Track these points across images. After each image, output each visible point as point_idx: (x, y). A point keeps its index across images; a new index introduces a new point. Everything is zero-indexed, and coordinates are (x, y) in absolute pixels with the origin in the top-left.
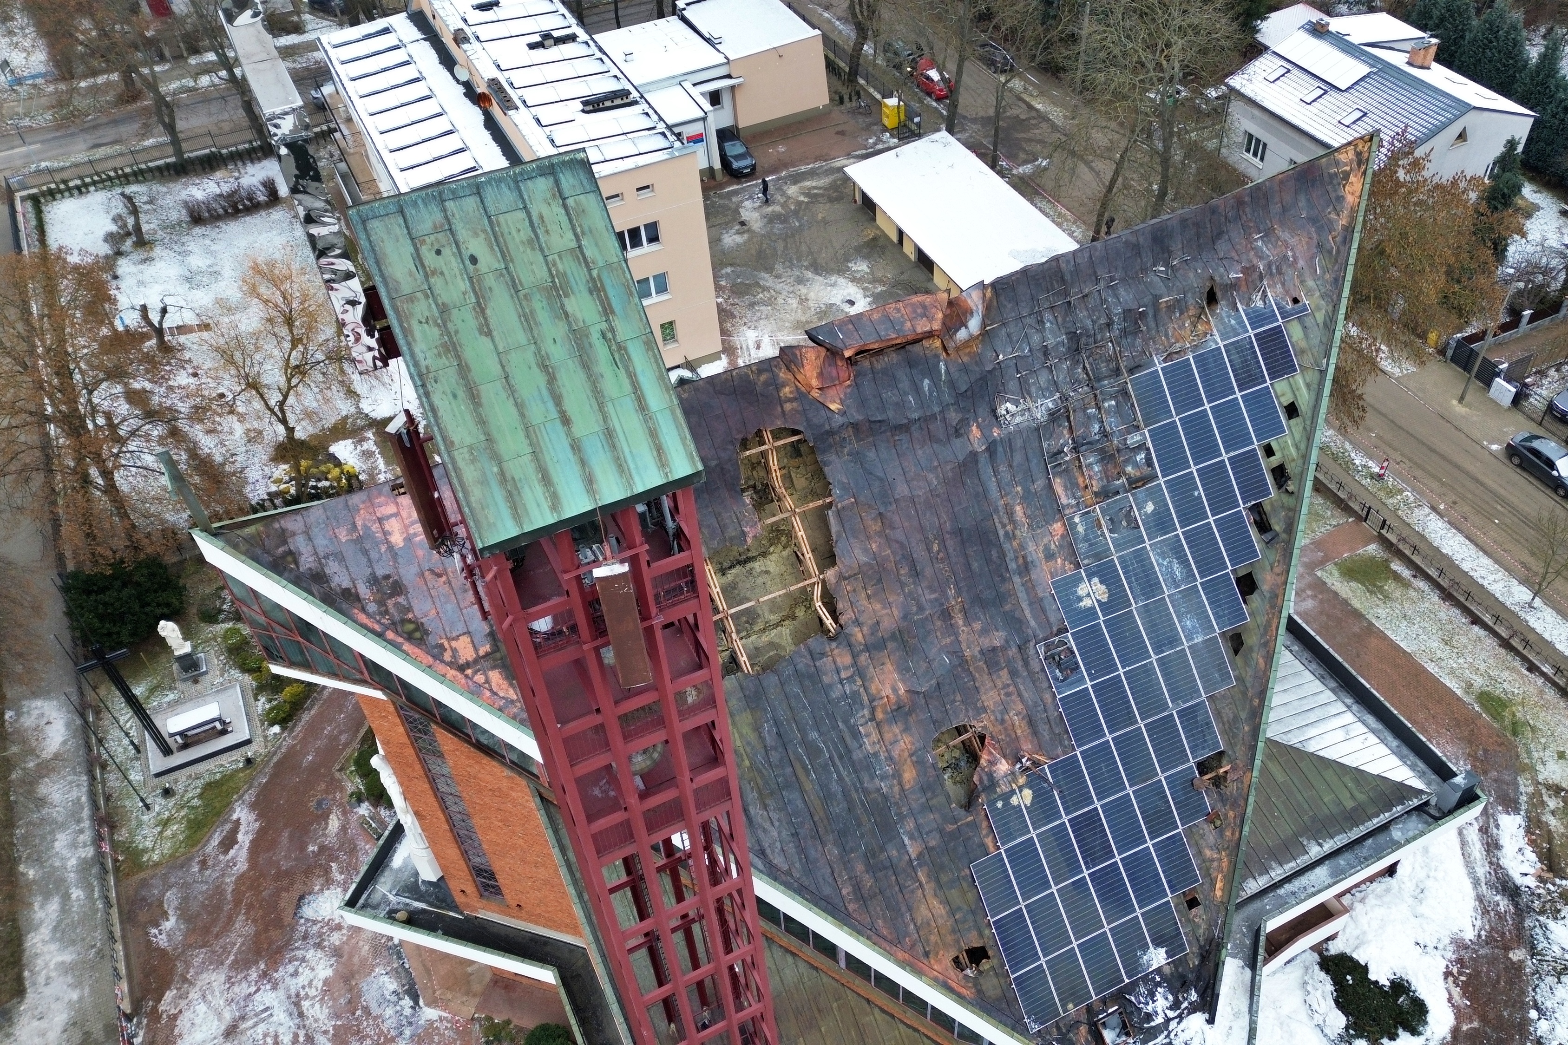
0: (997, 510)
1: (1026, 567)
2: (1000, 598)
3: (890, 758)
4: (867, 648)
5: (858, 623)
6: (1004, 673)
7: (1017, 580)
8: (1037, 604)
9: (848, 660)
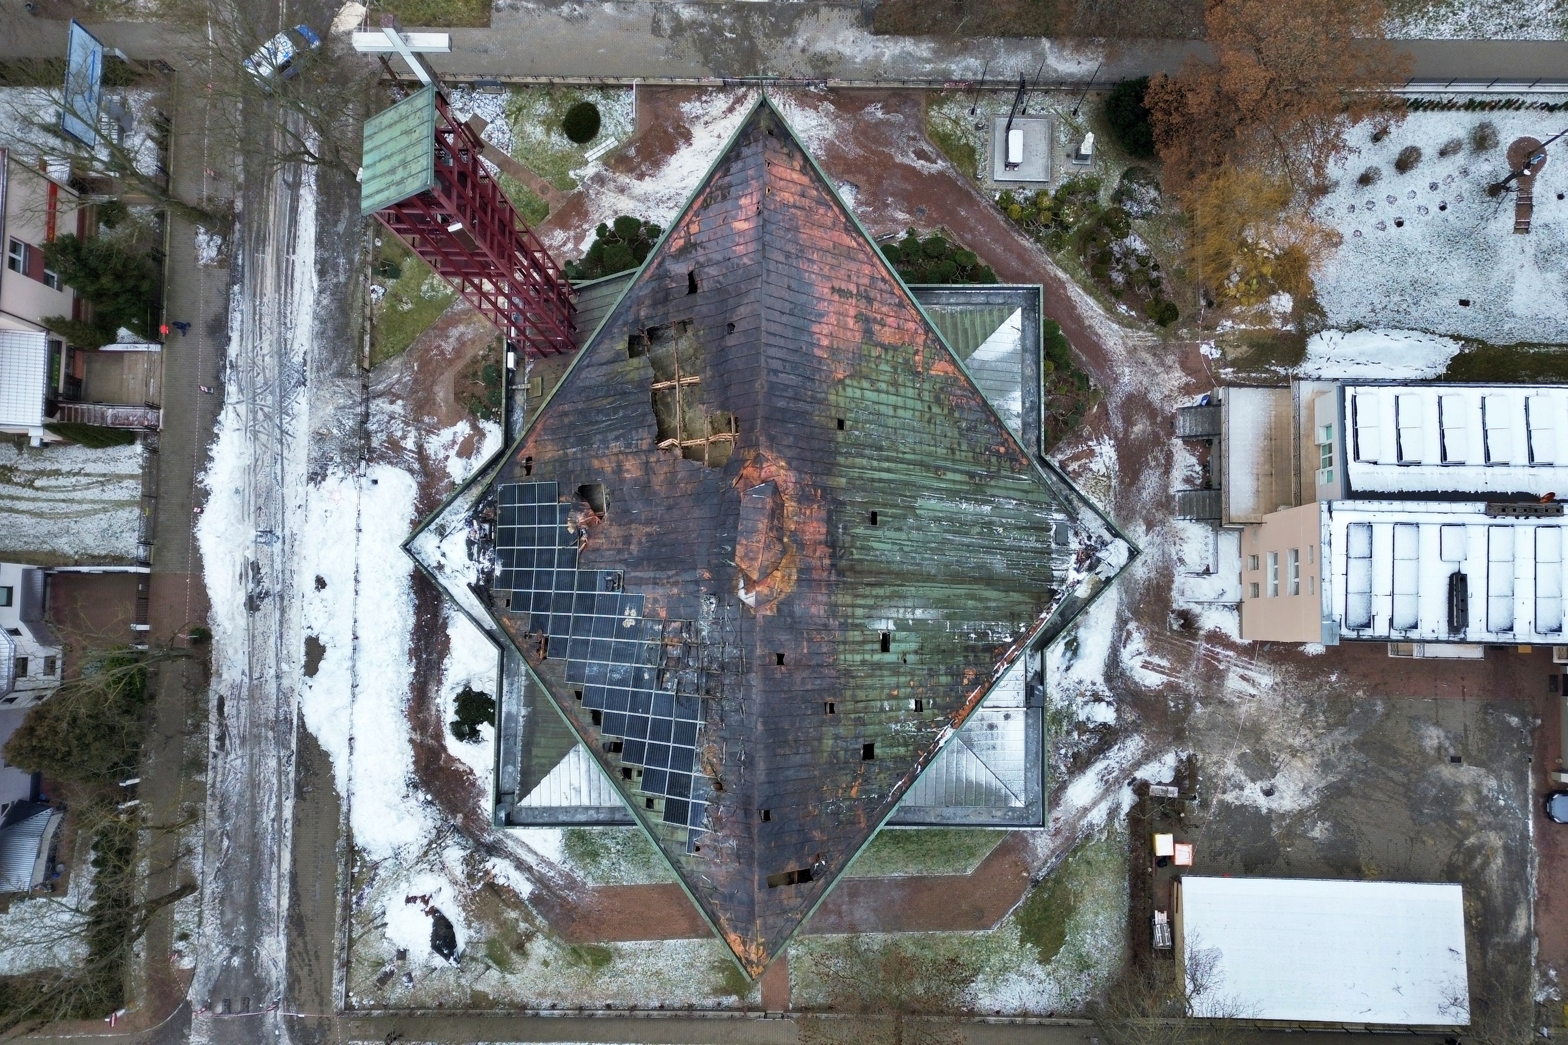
0: (677, 574)
1: (655, 583)
2: (649, 560)
3: (604, 455)
4: (647, 462)
5: (658, 461)
6: (620, 546)
7: (652, 574)
8: (640, 582)
9: (644, 447)
